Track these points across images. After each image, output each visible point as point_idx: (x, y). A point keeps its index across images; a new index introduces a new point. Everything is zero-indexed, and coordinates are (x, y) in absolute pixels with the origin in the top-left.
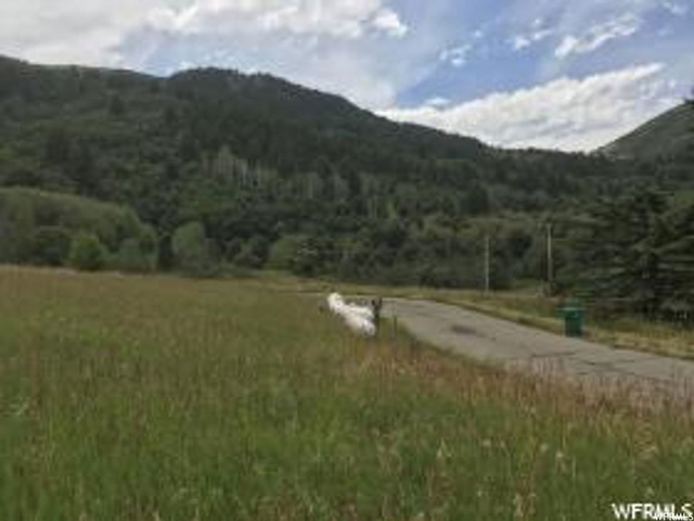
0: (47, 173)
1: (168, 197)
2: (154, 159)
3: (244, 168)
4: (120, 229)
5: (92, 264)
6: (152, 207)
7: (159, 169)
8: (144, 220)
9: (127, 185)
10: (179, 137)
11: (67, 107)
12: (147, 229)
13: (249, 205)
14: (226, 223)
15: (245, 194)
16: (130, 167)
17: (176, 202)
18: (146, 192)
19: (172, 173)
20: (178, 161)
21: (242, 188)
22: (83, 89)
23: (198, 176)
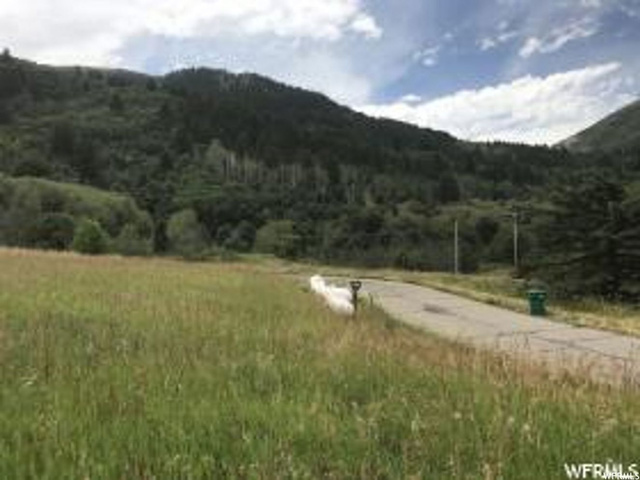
0: (53, 165)
1: (164, 185)
2: (151, 151)
3: (232, 159)
4: (119, 216)
5: (94, 248)
6: (149, 196)
7: (155, 161)
8: (142, 208)
9: (125, 175)
10: (174, 130)
11: (72, 103)
12: (144, 215)
13: (238, 194)
14: (217, 209)
16: (129, 158)
17: (171, 190)
18: (143, 181)
19: (167, 164)
20: (172, 153)
21: (232, 178)
22: (86, 87)
23: (191, 167)
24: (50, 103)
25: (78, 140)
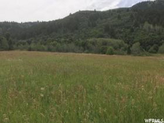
0: (105, 34)
1: (131, 36)
2: (128, 28)
3: (152, 26)
4: (120, 45)
6: (128, 40)
7: (129, 30)
8: (125, 43)
9: (122, 35)
10: (134, 21)
11: (109, 19)
12: (126, 45)
13: (153, 37)
15: (152, 34)
16: (122, 30)
17: (133, 38)
18: (125, 37)
19: (132, 31)
20: (134, 27)
21: (151, 32)
22: (112, 14)
23: (139, 31)
24: (104, 20)
25: (110, 27)
